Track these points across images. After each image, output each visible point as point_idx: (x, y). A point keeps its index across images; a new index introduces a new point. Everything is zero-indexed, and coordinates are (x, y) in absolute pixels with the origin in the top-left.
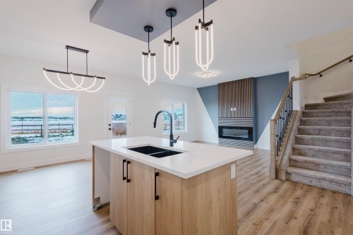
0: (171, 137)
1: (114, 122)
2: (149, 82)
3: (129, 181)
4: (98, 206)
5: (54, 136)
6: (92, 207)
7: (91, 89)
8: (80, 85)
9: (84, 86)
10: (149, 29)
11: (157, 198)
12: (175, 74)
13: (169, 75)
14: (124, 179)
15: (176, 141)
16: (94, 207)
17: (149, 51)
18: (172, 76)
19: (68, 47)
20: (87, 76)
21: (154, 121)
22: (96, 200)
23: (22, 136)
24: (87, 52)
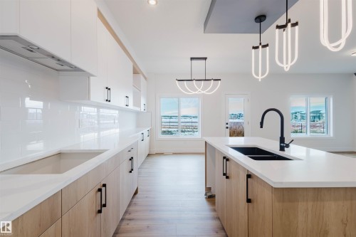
0: (282, 140)
1: (231, 121)
2: (260, 78)
3: (227, 177)
4: (209, 194)
5: (189, 131)
6: (204, 193)
7: (209, 91)
8: (200, 89)
9: (203, 90)
10: (260, 18)
11: (249, 201)
12: (290, 64)
13: (284, 66)
14: (224, 174)
15: (287, 146)
16: (206, 195)
17: (260, 44)
18: (287, 67)
19: (192, 59)
20: (205, 80)
21: (260, 121)
22: (208, 189)
23: (170, 130)
24: (205, 59)
